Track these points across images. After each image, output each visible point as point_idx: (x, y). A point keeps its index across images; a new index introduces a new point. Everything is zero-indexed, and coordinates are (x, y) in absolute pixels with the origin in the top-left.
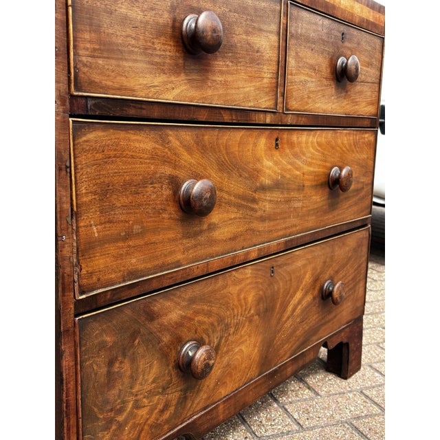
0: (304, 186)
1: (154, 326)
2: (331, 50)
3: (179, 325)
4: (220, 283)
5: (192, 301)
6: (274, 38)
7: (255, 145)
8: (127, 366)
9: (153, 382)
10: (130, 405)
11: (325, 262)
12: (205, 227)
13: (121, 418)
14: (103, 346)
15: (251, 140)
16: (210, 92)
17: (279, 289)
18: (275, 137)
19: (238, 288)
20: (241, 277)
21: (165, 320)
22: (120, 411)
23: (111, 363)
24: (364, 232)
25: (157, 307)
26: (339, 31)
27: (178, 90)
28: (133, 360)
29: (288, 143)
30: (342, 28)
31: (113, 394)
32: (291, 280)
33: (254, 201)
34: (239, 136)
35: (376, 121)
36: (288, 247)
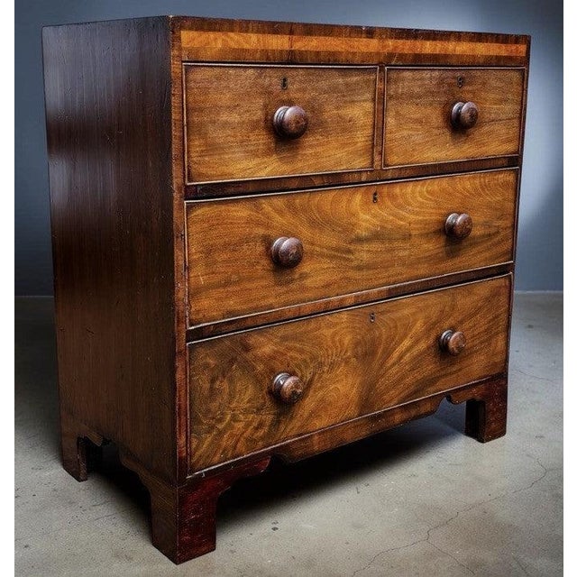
0: (410, 235)
1: (249, 356)
2: (443, 99)
3: (272, 358)
4: (313, 325)
5: (284, 338)
6: (369, 106)
7: (349, 201)
8: (225, 385)
9: (248, 402)
10: (228, 417)
11: (442, 311)
12: (297, 276)
13: (220, 426)
14: (207, 366)
15: (345, 198)
16: (300, 165)
17: (381, 335)
18: (373, 191)
19: (332, 331)
20: (336, 320)
21: (259, 352)
22: (220, 421)
23: (213, 381)
25: (252, 341)
26: (454, 78)
27: (271, 168)
28: (231, 381)
29: (388, 196)
30: (458, 74)
31: (214, 406)
32: (396, 327)
33: (349, 252)
34: (331, 196)
35: (518, 158)
36: (392, 295)
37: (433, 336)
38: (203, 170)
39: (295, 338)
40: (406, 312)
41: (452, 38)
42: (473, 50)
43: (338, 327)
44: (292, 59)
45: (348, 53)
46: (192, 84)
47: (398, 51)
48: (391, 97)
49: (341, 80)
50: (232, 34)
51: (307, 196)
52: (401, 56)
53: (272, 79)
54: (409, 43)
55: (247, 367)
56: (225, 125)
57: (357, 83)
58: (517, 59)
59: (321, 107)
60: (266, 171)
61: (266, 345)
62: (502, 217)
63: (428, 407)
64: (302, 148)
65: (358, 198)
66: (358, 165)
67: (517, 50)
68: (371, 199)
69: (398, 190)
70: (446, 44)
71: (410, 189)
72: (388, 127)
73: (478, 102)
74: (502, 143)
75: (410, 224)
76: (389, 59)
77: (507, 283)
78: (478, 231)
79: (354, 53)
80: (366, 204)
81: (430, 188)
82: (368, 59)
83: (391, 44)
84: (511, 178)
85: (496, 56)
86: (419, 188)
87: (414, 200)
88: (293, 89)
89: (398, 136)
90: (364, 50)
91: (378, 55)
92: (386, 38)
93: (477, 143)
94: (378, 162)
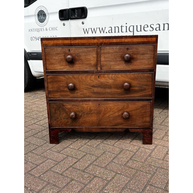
0: (111, 87)
1: (64, 107)
2: (121, 54)
3: (70, 109)
4: (81, 104)
6: (95, 55)
7: (90, 77)
8: (58, 112)
9: (64, 116)
10: (60, 119)
11: (124, 107)
12: (76, 92)
13: (58, 120)
14: (54, 107)
16: (75, 68)
17: (102, 109)
18: (98, 75)
20: (88, 104)
21: (67, 107)
22: (58, 119)
23: (55, 110)
24: (148, 103)
25: (65, 104)
26: (125, 48)
27: (67, 68)
28: (60, 111)
29: (103, 77)
30: (127, 47)
31: (56, 115)
32: (107, 108)
33: (91, 89)
34: (85, 76)
35: (153, 70)
36: (105, 100)
37: (120, 113)
38: (50, 68)
39: (76, 106)
40: (111, 105)
41: (124, 38)
42: (132, 40)
43: (88, 106)
44: (71, 45)
45: (88, 43)
46: (46, 51)
47: (104, 42)
48: (102, 53)
49: (86, 50)
50: (55, 41)
51: (78, 75)
53: (66, 49)
54: (108, 40)
55: (64, 110)
56: (54, 59)
57: (90, 50)
58: (151, 42)
59: (80, 55)
60: (66, 69)
61: (68, 106)
62: (146, 85)
63: (120, 130)
64: (75, 65)
65: (93, 76)
66: (92, 69)
67: (151, 39)
68: (98, 77)
69: (106, 76)
70: (121, 39)
71: (110, 76)
72: (102, 60)
73: (135, 54)
74: (146, 65)
75: (111, 84)
76: (101, 44)
77: (150, 103)
78: (137, 88)
79: (89, 43)
80: (96, 78)
81: (118, 76)
82: (94, 44)
83: (101, 40)
84: (150, 75)
85: (142, 42)
86: (113, 76)
87: (112, 78)
88: (72, 52)
89: (105, 63)
90: (93, 42)
91: (97, 43)
92: (100, 39)
93: (135, 65)
94: (99, 69)
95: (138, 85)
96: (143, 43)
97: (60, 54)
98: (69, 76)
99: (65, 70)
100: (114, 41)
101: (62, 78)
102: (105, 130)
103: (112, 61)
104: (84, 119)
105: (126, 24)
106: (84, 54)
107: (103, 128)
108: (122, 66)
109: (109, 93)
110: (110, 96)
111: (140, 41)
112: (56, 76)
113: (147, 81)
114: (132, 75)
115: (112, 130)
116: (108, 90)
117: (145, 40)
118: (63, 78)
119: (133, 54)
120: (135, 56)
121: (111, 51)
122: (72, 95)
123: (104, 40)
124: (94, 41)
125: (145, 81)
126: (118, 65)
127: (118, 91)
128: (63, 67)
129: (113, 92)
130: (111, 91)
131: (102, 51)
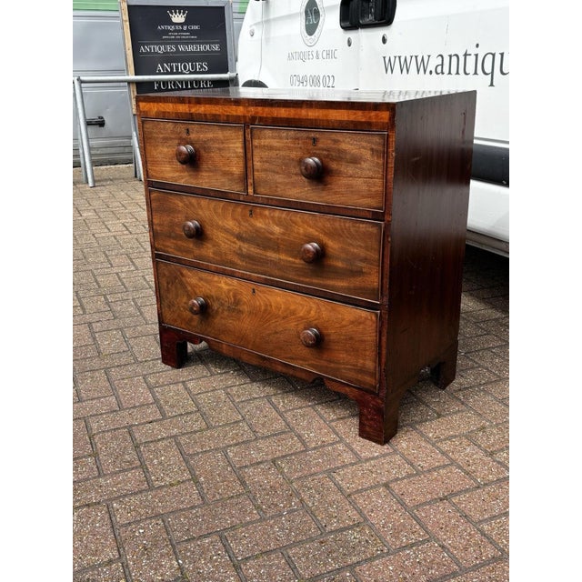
0: (279, 247)
1: (183, 279)
4: (216, 279)
5: (201, 279)
7: (233, 211)
8: (174, 288)
9: (185, 303)
10: (177, 306)
11: (309, 312)
13: (174, 309)
14: (165, 275)
15: (230, 208)
17: (260, 305)
18: (249, 209)
19: (227, 287)
20: (229, 282)
21: (189, 280)
22: (173, 305)
23: (168, 283)
24: (368, 314)
25: (185, 272)
26: (309, 137)
27: (185, 179)
28: (176, 288)
29: (261, 215)
30: (312, 135)
31: (169, 296)
32: (271, 306)
33: (234, 243)
34: (222, 204)
35: (383, 214)
36: (267, 282)
37: (301, 326)
38: (154, 173)
39: (207, 281)
40: (279, 299)
41: (304, 106)
42: (326, 116)
43: (231, 287)
44: (191, 118)
45: (224, 115)
46: (146, 129)
47: (260, 115)
48: (256, 147)
49: (220, 133)
50: (160, 104)
51: (208, 201)
52: (261, 119)
53: (181, 128)
54: (267, 109)
55: (183, 285)
57: (230, 135)
58: (377, 124)
59: (209, 148)
60: (183, 180)
61: (192, 278)
62: (365, 260)
63: (303, 376)
64: (202, 171)
65: (239, 210)
66: (236, 188)
67: (377, 116)
68: (248, 213)
69: (267, 212)
70: (298, 111)
71: (277, 214)
72: (255, 167)
73: (332, 160)
74: (363, 197)
75: (278, 239)
76: (253, 119)
77: (374, 318)
78: (340, 264)
79: (228, 116)
80: (244, 216)
81: (293, 218)
82: (237, 119)
83: (252, 109)
84: (374, 230)
85: (352, 122)
86: (284, 215)
87: (279, 223)
88: (193, 136)
89: (263, 175)
90: (235, 114)
91: (244, 117)
92: (249, 105)
93: (335, 193)
94: (251, 191)
95: (343, 255)
96: (355, 127)
97: (171, 139)
98: (190, 198)
99: (182, 182)
100: (283, 113)
101: (176, 201)
102: (267, 365)
103: (278, 173)
104: (223, 321)
105: (477, 46)
106: (217, 146)
107: (264, 358)
108: (303, 191)
109: (275, 263)
110: (277, 272)
111: (346, 119)
112: (165, 195)
113: (367, 248)
114: (326, 221)
115: (284, 370)
116: (272, 255)
117: (359, 116)
118: (180, 204)
119: (327, 156)
120: (334, 166)
121: (275, 143)
122: (197, 252)
123: (260, 108)
124: (236, 111)
125: (361, 247)
126: (294, 185)
127: (294, 263)
128: (177, 174)
129: (282, 263)
130: (280, 259)
131: (256, 142)
